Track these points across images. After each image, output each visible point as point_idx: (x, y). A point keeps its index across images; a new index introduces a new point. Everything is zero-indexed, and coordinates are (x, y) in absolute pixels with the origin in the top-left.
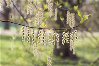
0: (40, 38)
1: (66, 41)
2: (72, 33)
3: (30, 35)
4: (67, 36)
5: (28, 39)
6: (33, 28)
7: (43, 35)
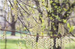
0: (40, 43)
1: (58, 45)
2: (63, 39)
3: (32, 41)
4: (59, 41)
5: (31, 44)
6: (34, 36)
7: (41, 41)
